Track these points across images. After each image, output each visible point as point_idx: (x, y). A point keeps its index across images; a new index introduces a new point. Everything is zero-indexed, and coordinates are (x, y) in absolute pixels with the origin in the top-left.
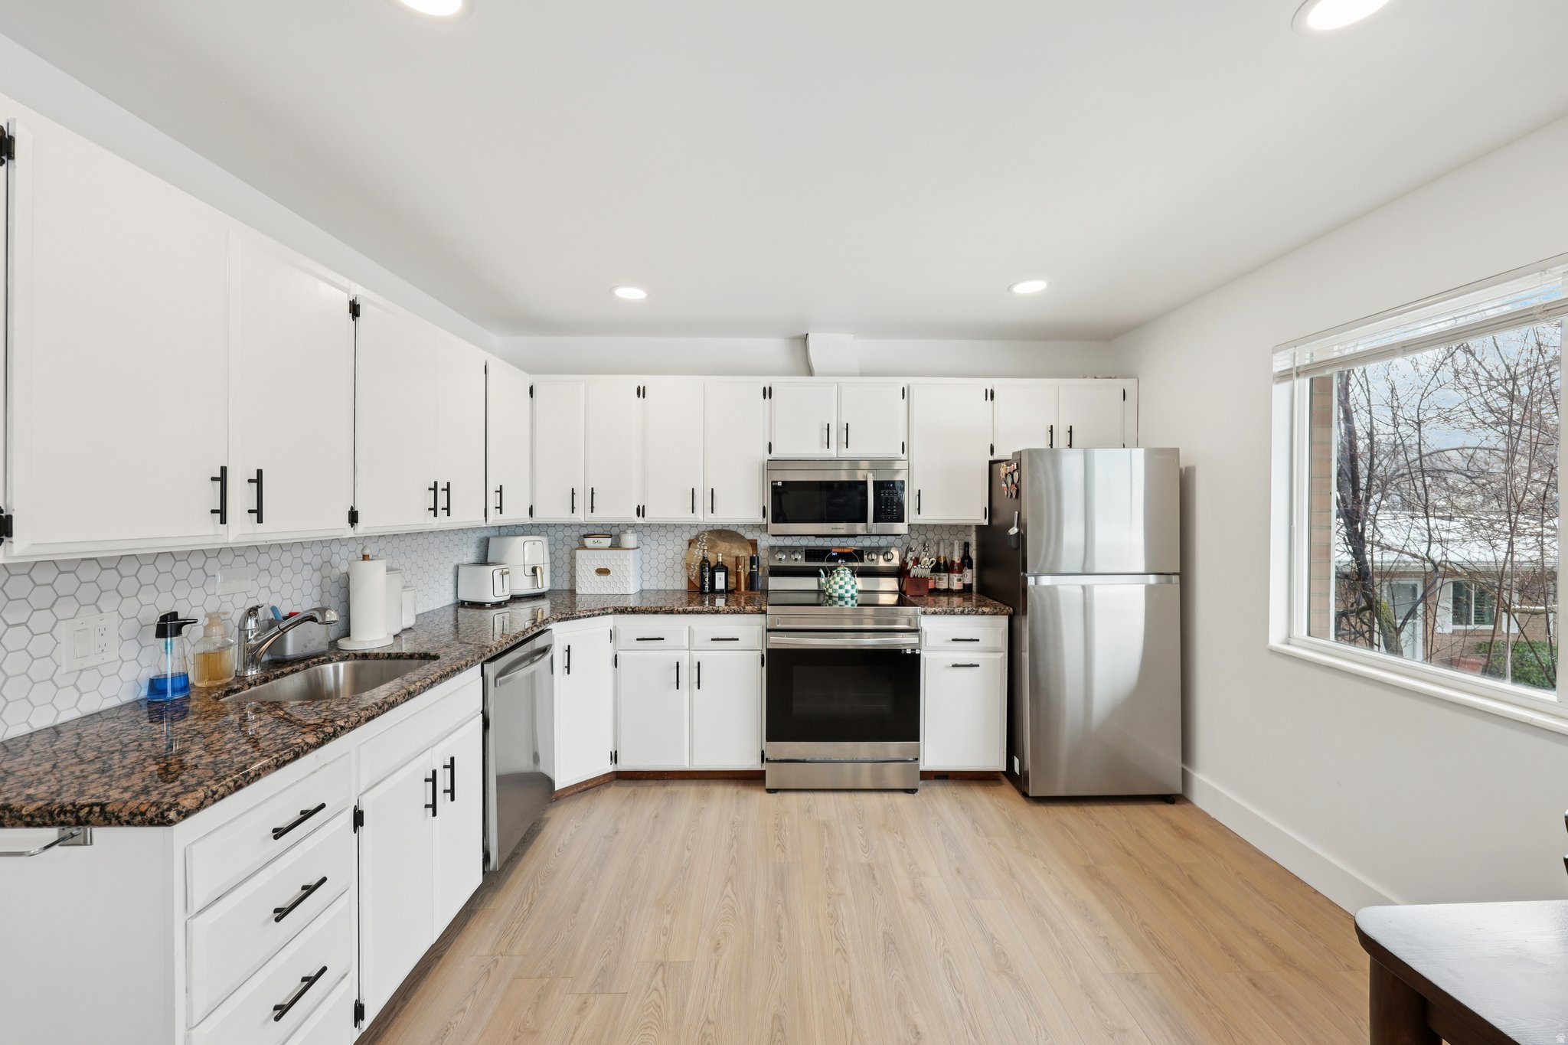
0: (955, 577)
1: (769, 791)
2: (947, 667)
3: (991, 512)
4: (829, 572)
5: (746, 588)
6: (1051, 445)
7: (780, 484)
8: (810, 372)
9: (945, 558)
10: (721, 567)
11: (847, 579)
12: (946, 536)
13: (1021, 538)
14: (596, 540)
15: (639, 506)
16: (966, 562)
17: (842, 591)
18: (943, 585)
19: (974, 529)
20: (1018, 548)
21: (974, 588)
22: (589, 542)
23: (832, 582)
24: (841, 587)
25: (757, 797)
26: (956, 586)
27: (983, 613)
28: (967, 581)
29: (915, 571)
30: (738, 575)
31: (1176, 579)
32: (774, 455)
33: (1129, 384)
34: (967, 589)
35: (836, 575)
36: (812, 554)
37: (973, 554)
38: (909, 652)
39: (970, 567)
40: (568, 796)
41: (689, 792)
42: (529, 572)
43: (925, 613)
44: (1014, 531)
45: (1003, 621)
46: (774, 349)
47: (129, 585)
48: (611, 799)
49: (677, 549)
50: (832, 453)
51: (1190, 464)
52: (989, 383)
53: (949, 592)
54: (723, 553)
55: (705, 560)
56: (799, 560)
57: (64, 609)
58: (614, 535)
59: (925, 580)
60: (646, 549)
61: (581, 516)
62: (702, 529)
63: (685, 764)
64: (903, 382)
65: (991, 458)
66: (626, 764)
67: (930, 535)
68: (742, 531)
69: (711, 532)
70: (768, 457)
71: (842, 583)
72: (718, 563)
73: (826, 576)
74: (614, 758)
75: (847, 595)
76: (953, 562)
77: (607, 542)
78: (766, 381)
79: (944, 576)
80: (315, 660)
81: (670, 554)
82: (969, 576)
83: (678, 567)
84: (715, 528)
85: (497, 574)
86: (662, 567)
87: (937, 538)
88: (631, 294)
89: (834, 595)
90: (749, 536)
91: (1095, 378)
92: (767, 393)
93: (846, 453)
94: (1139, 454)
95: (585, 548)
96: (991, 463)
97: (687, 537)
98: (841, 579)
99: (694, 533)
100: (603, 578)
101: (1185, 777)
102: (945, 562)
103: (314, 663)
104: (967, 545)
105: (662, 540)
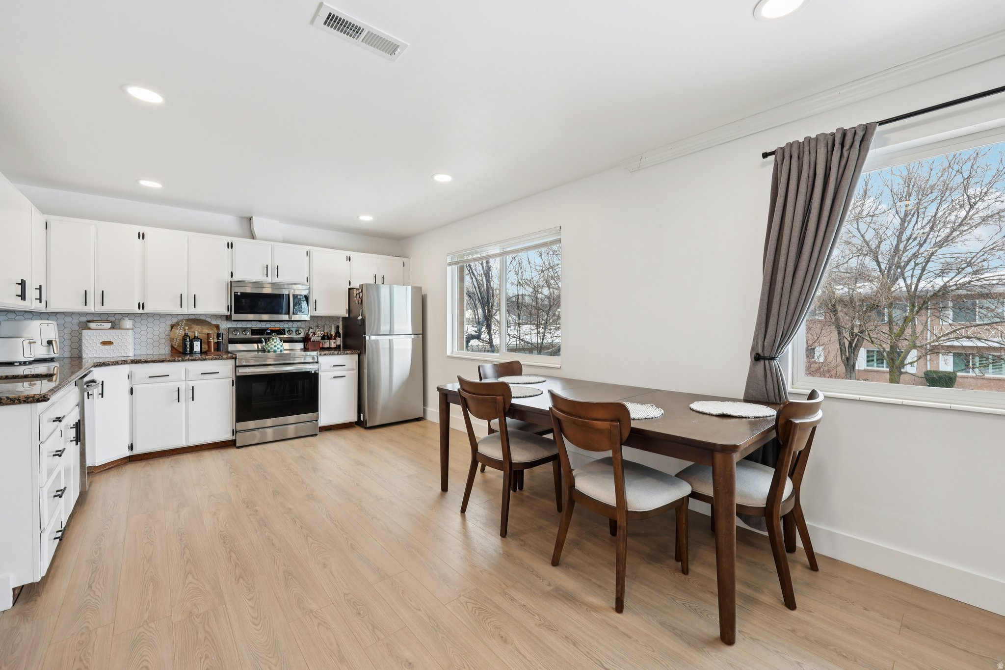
0: (332, 341)
1: (238, 447)
2: (331, 378)
3: (349, 311)
4: (267, 340)
5: (214, 351)
6: (375, 283)
7: (239, 294)
8: (253, 237)
9: (327, 333)
10: (196, 338)
11: (278, 343)
12: (327, 323)
13: (363, 320)
14: (99, 324)
15: (139, 303)
16: (338, 334)
17: (276, 348)
18: (327, 345)
19: (341, 319)
20: (362, 325)
21: (341, 347)
22: (92, 325)
23: (269, 344)
24: (275, 346)
25: (232, 452)
26: (333, 345)
27: (347, 354)
28: (338, 343)
29: (313, 338)
30: (209, 343)
31: (421, 336)
32: (234, 278)
33: (406, 260)
34: (338, 348)
35: (271, 341)
36: (254, 332)
37: (341, 331)
38: (313, 372)
39: (340, 337)
42: (45, 343)
43: (320, 355)
44: (360, 318)
45: (356, 357)
46: (230, 222)
49: (162, 330)
50: (269, 279)
51: (426, 293)
52: (348, 253)
53: (329, 349)
54: (197, 331)
55: (186, 335)
56: (249, 335)
58: (114, 321)
59: (319, 342)
60: (138, 330)
61: (91, 308)
62: (181, 318)
63: (183, 443)
64: (307, 248)
65: (350, 287)
66: (137, 450)
67: (320, 322)
68: (209, 320)
69: (188, 320)
70: (230, 279)
71: (276, 344)
72: (195, 337)
73: (266, 343)
74: (131, 447)
75: (278, 350)
76: (331, 335)
77: (109, 325)
78: (229, 239)
79: (327, 341)
81: (156, 333)
82: (339, 341)
83: (163, 341)
84: (191, 317)
85: (26, 343)
86: (150, 341)
87: (323, 323)
88: (151, 184)
89: (271, 350)
90: (214, 322)
91: (393, 255)
92: (230, 245)
93: (276, 280)
94: (409, 288)
95: (90, 329)
96: (349, 289)
97: (169, 323)
98: (275, 342)
99: (175, 320)
100: (107, 347)
101: (425, 411)
102: (328, 335)
104: (338, 327)
105: (150, 325)
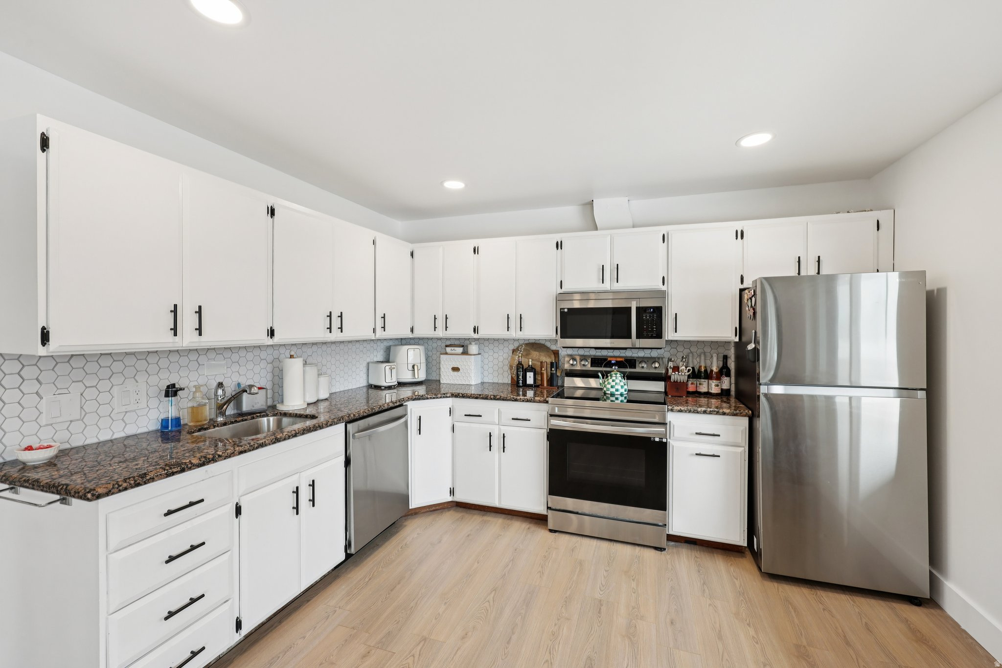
0: (713, 383)
1: (551, 531)
2: (692, 455)
3: (740, 331)
4: (605, 375)
5: (548, 385)
6: (799, 274)
7: (566, 310)
8: (596, 229)
9: (705, 367)
10: (532, 369)
11: (617, 381)
12: (707, 349)
13: (756, 351)
14: (453, 348)
15: (475, 327)
16: (724, 371)
17: (613, 390)
18: (703, 389)
19: (733, 344)
20: (755, 362)
21: (733, 393)
22: (448, 350)
23: (606, 383)
24: (612, 387)
25: (541, 535)
26: (715, 390)
27: (724, 414)
28: (725, 386)
29: (675, 377)
30: (542, 374)
31: (922, 395)
32: (564, 289)
33: (884, 216)
34: (724, 394)
35: (609, 377)
36: (596, 362)
37: (732, 365)
38: (657, 440)
39: (728, 375)
40: (423, 513)
41: (497, 522)
42: (410, 368)
43: (672, 410)
44: (751, 346)
45: (745, 421)
46: (571, 213)
47: (153, 368)
48: (448, 519)
49: (505, 355)
50: (607, 286)
51: (941, 285)
52: (739, 225)
53: (708, 395)
54: (532, 359)
55: (520, 363)
56: (588, 367)
57: (116, 380)
58: (463, 345)
59: (684, 385)
60: (486, 355)
61: (440, 333)
62: (521, 342)
63: (496, 503)
64: (663, 230)
65: (742, 287)
66: (460, 497)
67: (694, 349)
68: (548, 344)
69: (527, 344)
70: (560, 291)
71: (613, 384)
72: (529, 366)
73: (603, 378)
74: (452, 492)
75: (616, 393)
76: (712, 371)
77: (460, 350)
78: (558, 237)
79: (705, 382)
80: (259, 415)
81: (501, 359)
82: (726, 383)
83: (507, 368)
84: (530, 342)
85: (387, 368)
86: (496, 368)
87: (700, 351)
88: (454, 185)
89: (607, 392)
90: (553, 348)
91: (848, 212)
92: (559, 245)
93: (617, 287)
94: (894, 278)
95: (446, 354)
96: (741, 291)
97: (512, 347)
98: (613, 381)
99: (516, 344)
100: (456, 373)
102: (706, 371)
103: (257, 416)
104: (725, 358)
105: (496, 349)
